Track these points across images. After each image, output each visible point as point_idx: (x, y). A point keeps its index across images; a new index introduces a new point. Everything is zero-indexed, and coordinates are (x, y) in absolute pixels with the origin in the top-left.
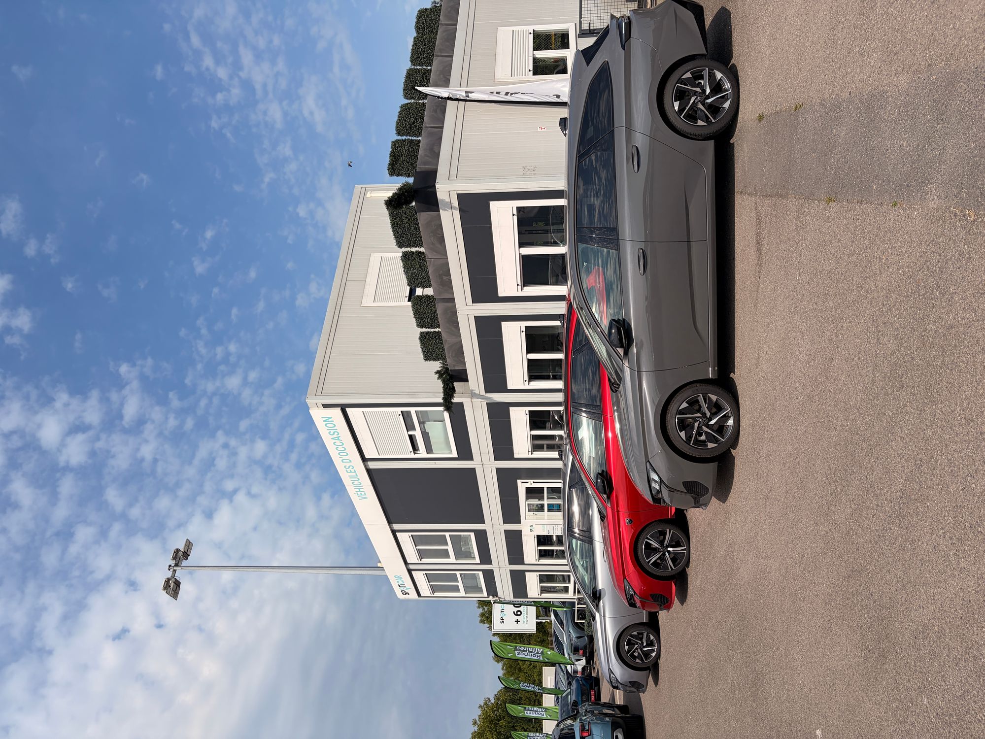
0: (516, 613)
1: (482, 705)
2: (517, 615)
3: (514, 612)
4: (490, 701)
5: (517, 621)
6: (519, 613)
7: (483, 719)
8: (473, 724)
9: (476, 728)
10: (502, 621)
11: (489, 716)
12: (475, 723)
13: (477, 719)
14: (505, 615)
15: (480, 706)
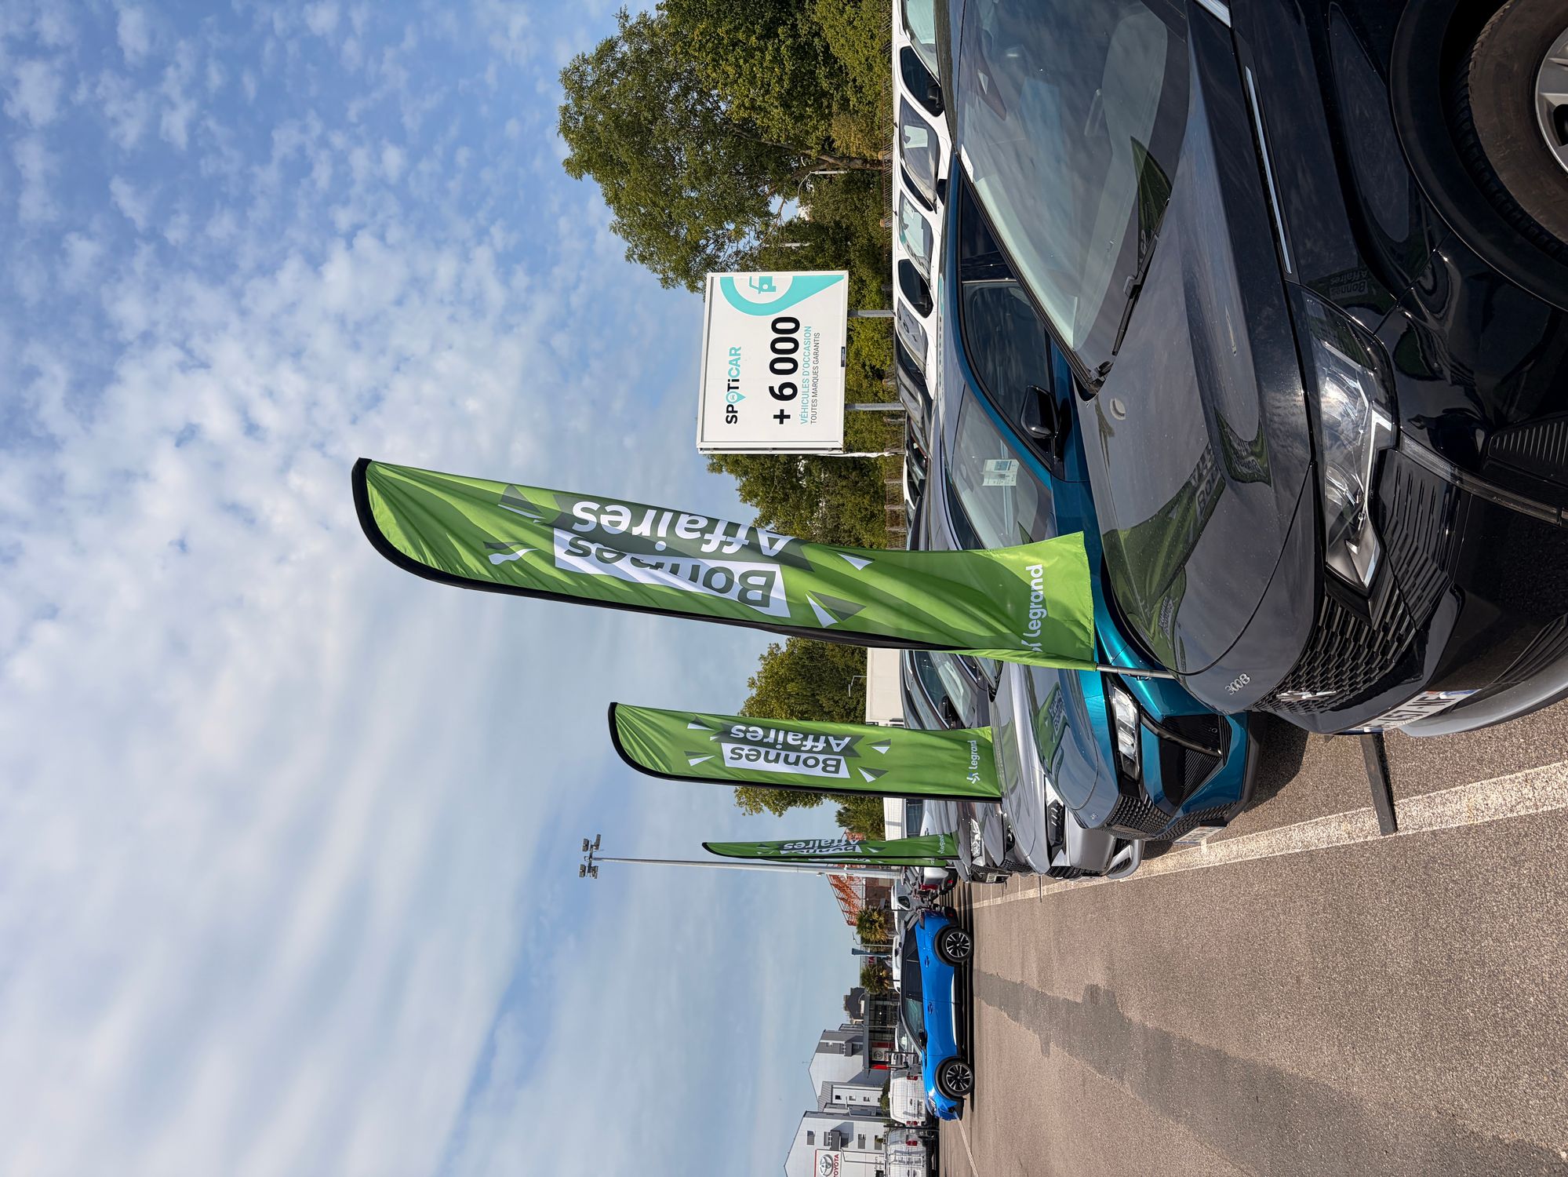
0: (777, 391)
1: (766, 654)
2: (782, 397)
3: (771, 389)
4: (779, 649)
5: (782, 417)
6: (788, 391)
7: (766, 678)
8: (749, 686)
9: (754, 692)
10: (732, 415)
11: (777, 673)
12: (752, 684)
13: (756, 678)
14: (741, 397)
15: (762, 657)
